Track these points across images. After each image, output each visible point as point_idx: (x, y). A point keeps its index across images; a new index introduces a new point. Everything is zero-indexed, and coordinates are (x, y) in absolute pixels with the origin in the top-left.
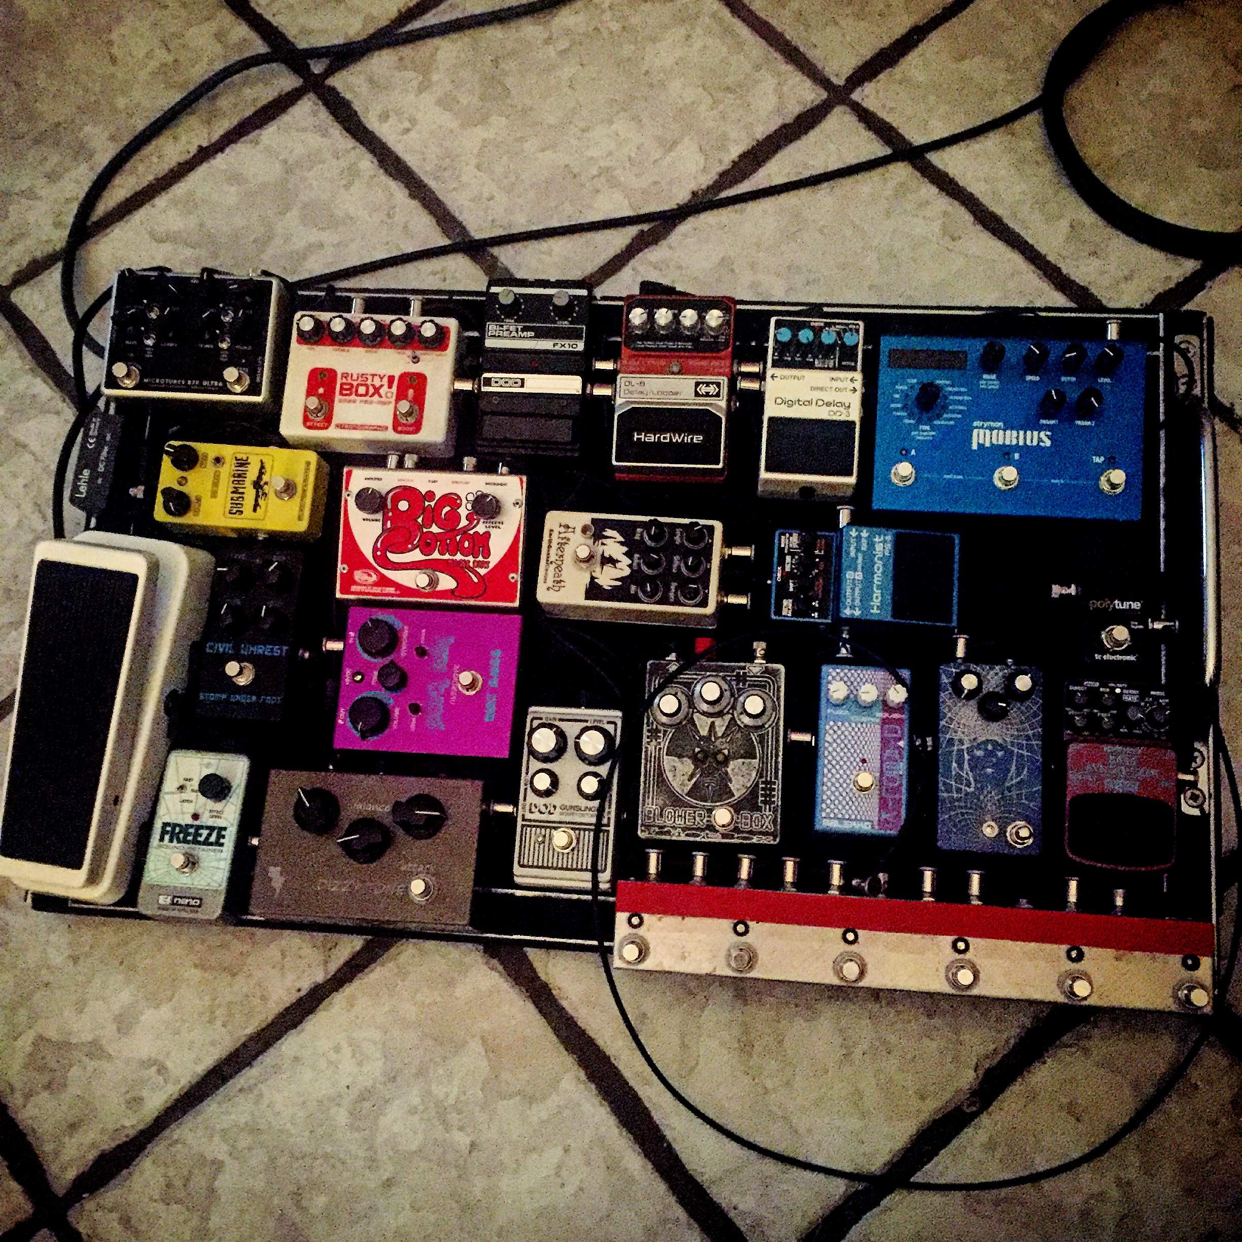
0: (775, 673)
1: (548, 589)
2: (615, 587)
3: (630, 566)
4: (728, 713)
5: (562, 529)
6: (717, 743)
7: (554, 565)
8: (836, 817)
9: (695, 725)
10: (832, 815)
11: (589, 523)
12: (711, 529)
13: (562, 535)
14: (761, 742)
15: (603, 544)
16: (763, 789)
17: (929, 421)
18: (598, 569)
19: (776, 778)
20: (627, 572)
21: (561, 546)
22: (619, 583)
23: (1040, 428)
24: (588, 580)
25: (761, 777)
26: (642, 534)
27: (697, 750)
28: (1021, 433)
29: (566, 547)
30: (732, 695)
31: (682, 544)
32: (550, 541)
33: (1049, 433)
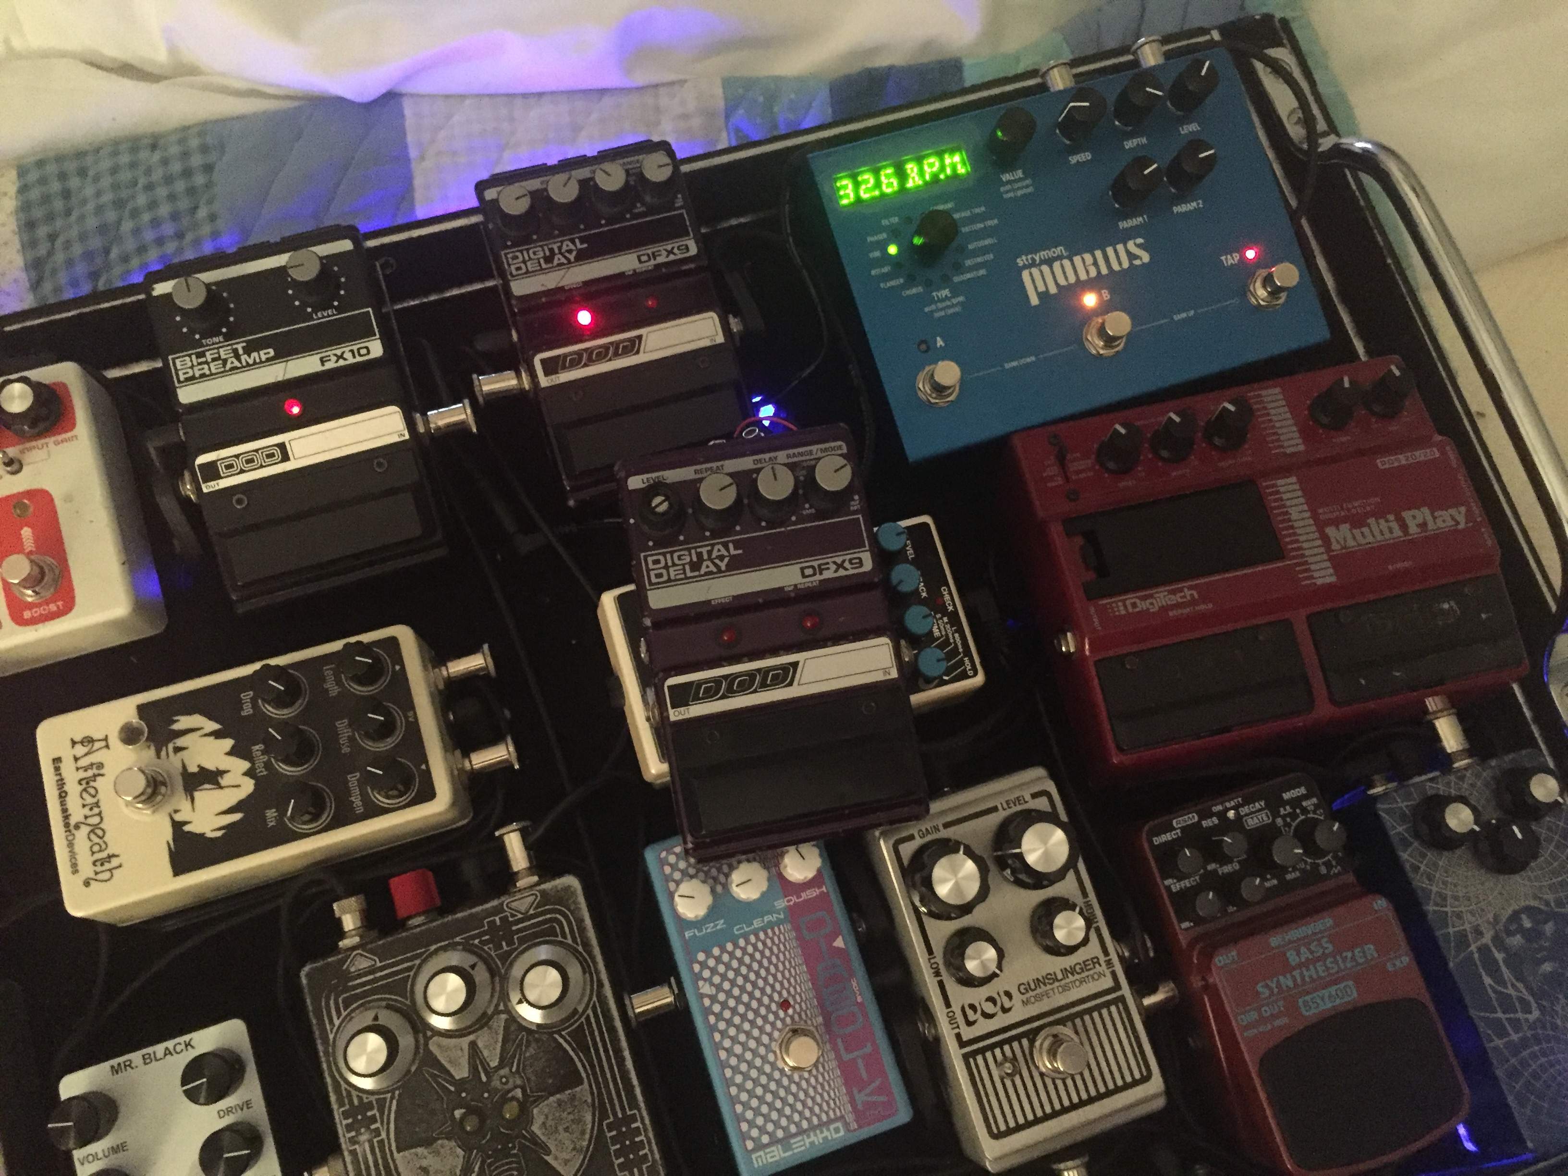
0: (563, 898)
1: (87, 883)
2: (229, 827)
3: (249, 773)
4: (497, 1012)
5: (80, 750)
6: (496, 1083)
7: (85, 830)
8: (774, 1141)
9: (437, 1063)
10: (765, 1139)
11: (135, 720)
12: (392, 643)
13: (83, 762)
14: (582, 1046)
15: (178, 750)
16: (614, 1140)
17: (946, 281)
18: (184, 805)
19: (634, 1104)
20: (248, 786)
21: (87, 784)
22: (237, 817)
23: (1124, 239)
24: (167, 833)
25: (603, 1115)
26: (254, 701)
27: (458, 1113)
28: (1098, 254)
29: (100, 783)
30: (493, 972)
31: (345, 694)
32: (61, 783)
33: (1140, 241)
